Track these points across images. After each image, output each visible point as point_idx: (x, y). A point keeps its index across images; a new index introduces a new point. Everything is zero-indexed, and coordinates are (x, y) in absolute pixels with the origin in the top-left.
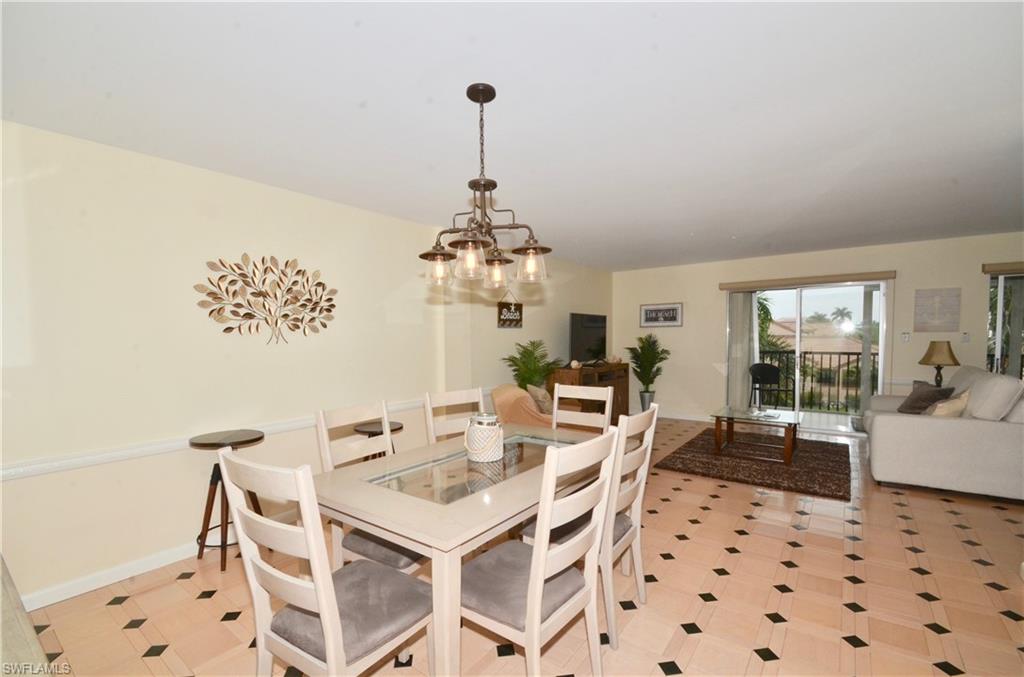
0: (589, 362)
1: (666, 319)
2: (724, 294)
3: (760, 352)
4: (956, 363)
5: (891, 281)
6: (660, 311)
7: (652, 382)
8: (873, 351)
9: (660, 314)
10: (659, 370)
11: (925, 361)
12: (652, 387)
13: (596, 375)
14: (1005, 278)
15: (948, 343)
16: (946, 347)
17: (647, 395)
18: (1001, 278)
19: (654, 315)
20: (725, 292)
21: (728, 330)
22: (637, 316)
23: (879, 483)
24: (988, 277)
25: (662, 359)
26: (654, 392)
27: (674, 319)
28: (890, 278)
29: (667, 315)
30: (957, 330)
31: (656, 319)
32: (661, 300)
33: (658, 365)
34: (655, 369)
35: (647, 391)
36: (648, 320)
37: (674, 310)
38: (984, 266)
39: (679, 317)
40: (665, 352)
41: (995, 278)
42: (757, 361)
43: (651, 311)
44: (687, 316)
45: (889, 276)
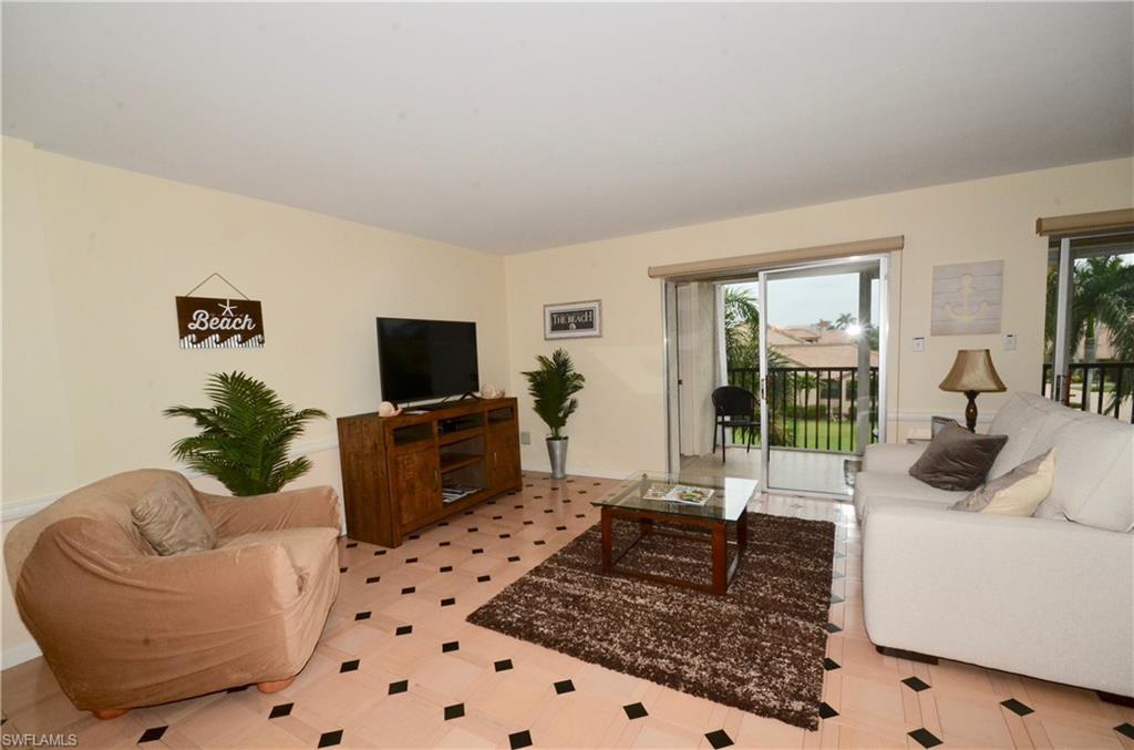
0: (451, 399)
1: (580, 326)
2: (658, 284)
3: (729, 370)
4: (1002, 388)
5: (896, 254)
6: (571, 313)
7: (563, 424)
8: (873, 365)
9: (571, 319)
10: (573, 403)
11: (948, 385)
12: (563, 432)
13: (435, 423)
14: (1071, 241)
15: (988, 351)
16: (981, 358)
17: (558, 443)
18: (1065, 243)
19: (563, 320)
20: (658, 280)
21: (665, 340)
22: (541, 324)
23: (881, 650)
24: (1046, 239)
25: (577, 388)
26: (566, 438)
27: (590, 325)
28: (896, 249)
29: (580, 320)
30: (997, 331)
31: (566, 327)
32: (571, 297)
33: (572, 396)
34: (568, 403)
35: (556, 437)
36: (556, 327)
37: (590, 311)
38: (1039, 222)
39: (597, 323)
40: (579, 377)
41: (1055, 244)
42: (725, 383)
43: (559, 314)
44: (607, 320)
45: (894, 245)
